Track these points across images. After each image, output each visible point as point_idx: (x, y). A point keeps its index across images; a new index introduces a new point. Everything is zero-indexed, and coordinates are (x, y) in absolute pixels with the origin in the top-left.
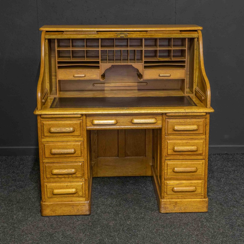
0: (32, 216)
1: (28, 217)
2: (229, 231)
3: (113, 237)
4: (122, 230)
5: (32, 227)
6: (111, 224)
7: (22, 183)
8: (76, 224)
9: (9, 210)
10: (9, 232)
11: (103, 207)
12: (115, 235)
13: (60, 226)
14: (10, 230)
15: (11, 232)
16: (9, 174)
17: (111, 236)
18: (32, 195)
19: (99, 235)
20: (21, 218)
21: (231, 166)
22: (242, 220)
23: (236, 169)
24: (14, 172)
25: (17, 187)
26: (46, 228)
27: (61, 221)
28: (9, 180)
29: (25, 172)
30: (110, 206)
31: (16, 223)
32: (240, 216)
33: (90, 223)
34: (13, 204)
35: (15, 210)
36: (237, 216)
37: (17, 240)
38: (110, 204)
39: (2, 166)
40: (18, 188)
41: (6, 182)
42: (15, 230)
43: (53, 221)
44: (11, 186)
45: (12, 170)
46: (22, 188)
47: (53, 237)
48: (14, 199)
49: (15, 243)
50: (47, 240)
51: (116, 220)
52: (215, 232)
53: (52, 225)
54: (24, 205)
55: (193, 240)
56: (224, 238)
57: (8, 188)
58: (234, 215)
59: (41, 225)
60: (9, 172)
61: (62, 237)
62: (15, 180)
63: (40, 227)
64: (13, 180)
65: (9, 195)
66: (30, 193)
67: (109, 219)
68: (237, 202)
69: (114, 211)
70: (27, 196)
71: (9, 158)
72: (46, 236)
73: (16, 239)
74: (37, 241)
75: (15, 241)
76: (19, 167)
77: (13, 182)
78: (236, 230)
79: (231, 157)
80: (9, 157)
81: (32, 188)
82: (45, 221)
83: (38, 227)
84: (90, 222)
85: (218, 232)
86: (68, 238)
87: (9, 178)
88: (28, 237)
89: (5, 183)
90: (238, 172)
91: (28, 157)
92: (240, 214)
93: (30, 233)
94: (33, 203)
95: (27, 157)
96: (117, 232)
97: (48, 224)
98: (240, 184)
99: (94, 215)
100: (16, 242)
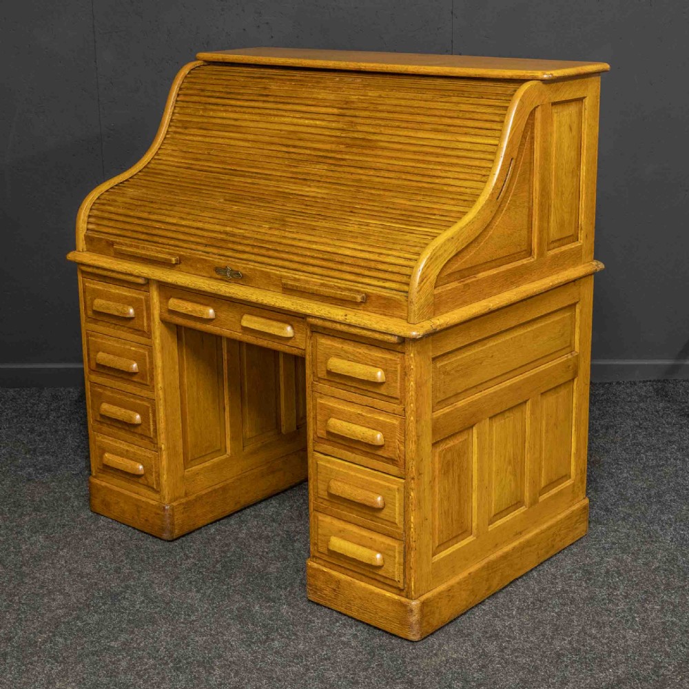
0: (69, 545)
1: (58, 548)
2: (580, 586)
3: (274, 602)
4: (301, 583)
5: (67, 573)
6: (272, 569)
7: (52, 459)
8: (181, 565)
9: (12, 530)
10: (6, 586)
11: (256, 523)
12: (281, 596)
13: (139, 572)
14: (10, 581)
15: (12, 586)
16: (19, 436)
17: (269, 599)
18: (74, 490)
19: (237, 597)
20: (40, 550)
21: (599, 415)
22: (616, 558)
23: (612, 424)
24: (32, 431)
25: (37, 469)
26: (102, 578)
27: (142, 560)
28: (18, 451)
29: (62, 431)
30: (274, 520)
31: (28, 562)
32: (611, 548)
33: (217, 566)
34: (22, 513)
35: (26, 529)
36: (604, 548)
37: (25, 606)
38: (274, 516)
39: (5, 414)
40: (41, 471)
41: (11, 457)
42: (23, 582)
43: (124, 558)
44: (22, 468)
45: (29, 425)
46: (49, 471)
47: (119, 600)
48: (27, 501)
49: (19, 615)
50: (103, 607)
51: (285, 559)
52: (543, 590)
53: (119, 568)
54: (52, 517)
55: (484, 610)
56: (564, 605)
57: (15, 471)
58: (598, 546)
59: (89, 568)
60: (21, 431)
61: (143, 602)
62: (35, 450)
63: (88, 574)
64: (28, 452)
65: (15, 491)
66: (68, 484)
67: (267, 553)
68: (607, 510)
69: (281, 533)
70: (60, 492)
71: (24, 393)
72: (101, 597)
73: (22, 604)
74: (76, 610)
75: (19, 609)
76: (48, 417)
77: (28, 456)
78: (600, 583)
79: (602, 392)
80: (24, 391)
81: (74, 473)
82: (102, 557)
83: (81, 575)
84: (218, 562)
85: (550, 591)
86: (158, 604)
87: (20, 446)
88: (54, 600)
89: (7, 459)
90: (616, 432)
91: (71, 390)
92: (614, 543)
93: (59, 591)
94: (74, 511)
95: (69, 392)
96: (286, 589)
97: (109, 566)
98: (620, 463)
99: (230, 544)
100: (22, 612)
